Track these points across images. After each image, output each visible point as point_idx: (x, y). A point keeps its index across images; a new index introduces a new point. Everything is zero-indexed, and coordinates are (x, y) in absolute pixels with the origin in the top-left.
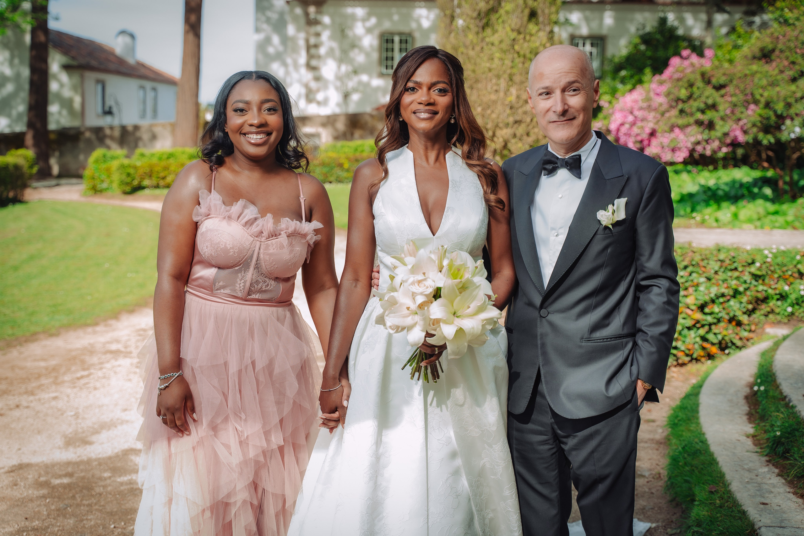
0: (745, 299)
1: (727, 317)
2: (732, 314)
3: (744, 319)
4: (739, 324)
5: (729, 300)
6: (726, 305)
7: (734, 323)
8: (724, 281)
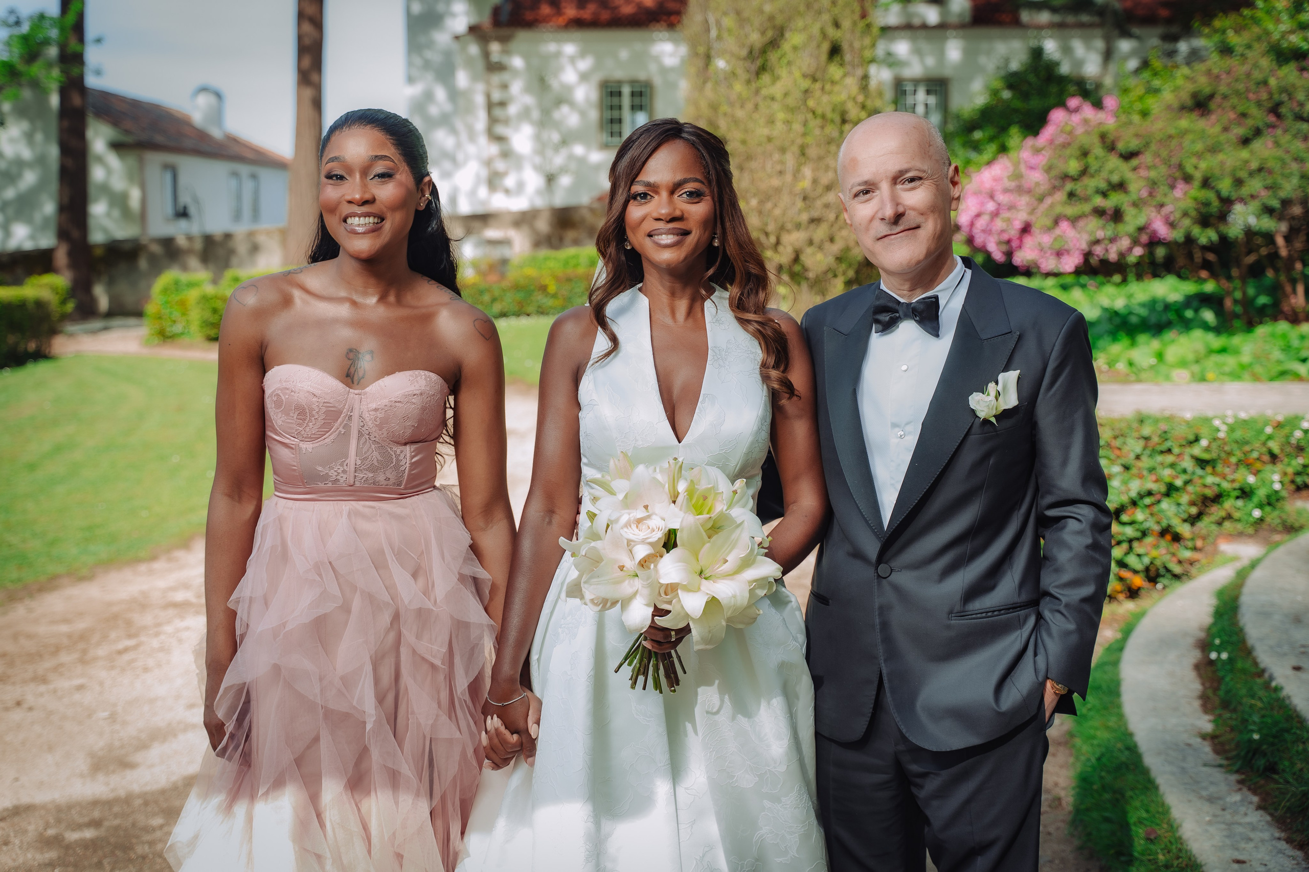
0: (1185, 499)
1: (1157, 528)
2: (1164, 523)
3: (1185, 530)
4: (1177, 538)
5: (1159, 502)
6: (1155, 509)
7: (1168, 537)
8: (1152, 470)
